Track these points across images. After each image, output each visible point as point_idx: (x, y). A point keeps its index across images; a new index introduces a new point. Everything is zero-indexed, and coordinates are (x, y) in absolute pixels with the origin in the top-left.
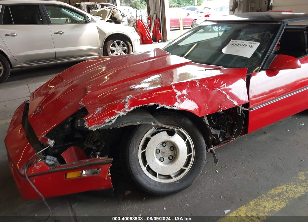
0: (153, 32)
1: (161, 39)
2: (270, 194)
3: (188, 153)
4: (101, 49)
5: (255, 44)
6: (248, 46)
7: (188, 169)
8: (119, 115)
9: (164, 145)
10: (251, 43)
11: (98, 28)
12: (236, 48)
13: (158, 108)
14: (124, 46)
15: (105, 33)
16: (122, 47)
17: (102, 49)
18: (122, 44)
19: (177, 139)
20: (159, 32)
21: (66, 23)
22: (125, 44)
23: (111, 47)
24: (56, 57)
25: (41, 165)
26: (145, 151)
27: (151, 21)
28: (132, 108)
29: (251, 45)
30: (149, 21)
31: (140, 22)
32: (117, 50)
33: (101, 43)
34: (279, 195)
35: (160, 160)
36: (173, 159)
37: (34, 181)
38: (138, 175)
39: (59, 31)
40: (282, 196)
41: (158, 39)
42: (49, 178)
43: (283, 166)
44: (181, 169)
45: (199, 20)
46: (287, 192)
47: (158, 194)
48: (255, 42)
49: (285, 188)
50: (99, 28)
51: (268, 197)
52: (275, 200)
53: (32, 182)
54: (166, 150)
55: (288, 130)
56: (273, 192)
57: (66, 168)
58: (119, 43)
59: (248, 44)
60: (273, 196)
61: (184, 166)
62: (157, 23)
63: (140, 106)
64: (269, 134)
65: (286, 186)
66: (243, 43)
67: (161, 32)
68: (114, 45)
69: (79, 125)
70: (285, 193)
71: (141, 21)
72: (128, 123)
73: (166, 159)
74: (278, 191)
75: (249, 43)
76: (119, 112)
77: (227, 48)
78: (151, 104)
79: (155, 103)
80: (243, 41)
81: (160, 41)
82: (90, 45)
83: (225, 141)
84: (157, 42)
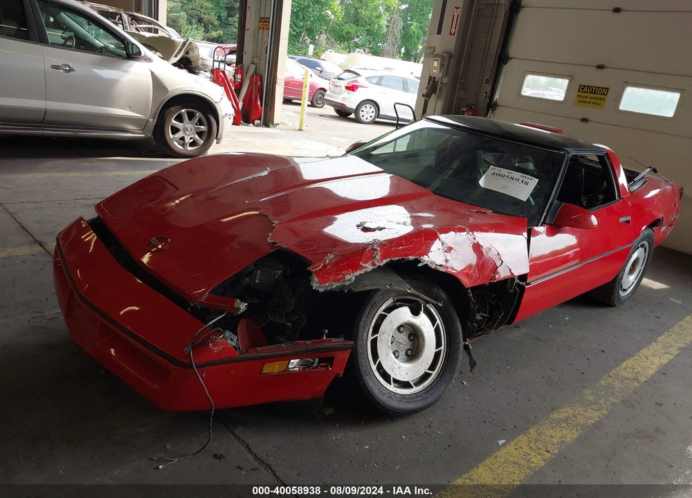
0: (244, 101)
1: (260, 119)
2: (553, 419)
3: (437, 347)
4: (151, 120)
5: (531, 179)
6: (520, 181)
7: (434, 373)
8: (365, 270)
9: (402, 329)
10: (525, 177)
11: (152, 74)
12: (503, 181)
13: (420, 265)
14: (200, 123)
15: (167, 90)
16: (196, 124)
17: (153, 122)
18: (197, 119)
19: (422, 321)
20: (259, 103)
21: (64, 46)
22: (204, 120)
23: (173, 120)
24: (44, 119)
25: (222, 346)
26: (377, 337)
27: (242, 77)
28: (385, 261)
29: (525, 180)
30: (239, 76)
31: (221, 73)
32: (185, 129)
33: (155, 109)
34: (566, 420)
35: (394, 353)
36: (413, 354)
37: (204, 375)
38: (367, 377)
39: (63, 64)
40: (570, 421)
41: (253, 117)
42: (233, 371)
43: (559, 379)
44: (426, 373)
45: (332, 92)
46: (576, 417)
47: (392, 413)
48: (531, 177)
49: (571, 412)
50: (155, 76)
51: (552, 423)
52: (562, 427)
53: (202, 378)
54: (403, 338)
55: (550, 326)
56: (555, 416)
57: (269, 354)
58: (191, 116)
59: (521, 179)
60: (559, 422)
61: (429, 369)
62: (256, 83)
63: (396, 259)
64: (523, 330)
65: (572, 409)
66: (511, 175)
67: (261, 105)
68: (180, 119)
69: (257, 281)
70: (573, 418)
71: (223, 72)
72: (371, 285)
73: (402, 354)
74: (564, 415)
75: (522, 176)
76: (365, 265)
77: (486, 178)
78: (412, 258)
79: (416, 257)
80: (512, 172)
81: (257, 122)
82: (130, 108)
83: (479, 333)
84: (252, 125)
